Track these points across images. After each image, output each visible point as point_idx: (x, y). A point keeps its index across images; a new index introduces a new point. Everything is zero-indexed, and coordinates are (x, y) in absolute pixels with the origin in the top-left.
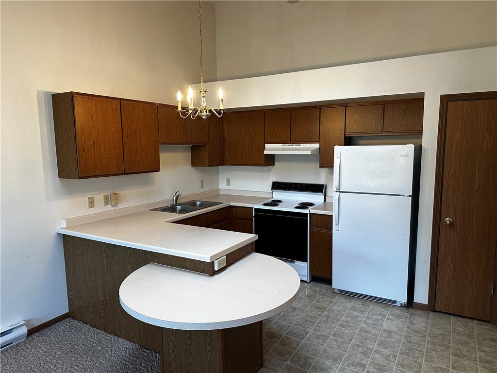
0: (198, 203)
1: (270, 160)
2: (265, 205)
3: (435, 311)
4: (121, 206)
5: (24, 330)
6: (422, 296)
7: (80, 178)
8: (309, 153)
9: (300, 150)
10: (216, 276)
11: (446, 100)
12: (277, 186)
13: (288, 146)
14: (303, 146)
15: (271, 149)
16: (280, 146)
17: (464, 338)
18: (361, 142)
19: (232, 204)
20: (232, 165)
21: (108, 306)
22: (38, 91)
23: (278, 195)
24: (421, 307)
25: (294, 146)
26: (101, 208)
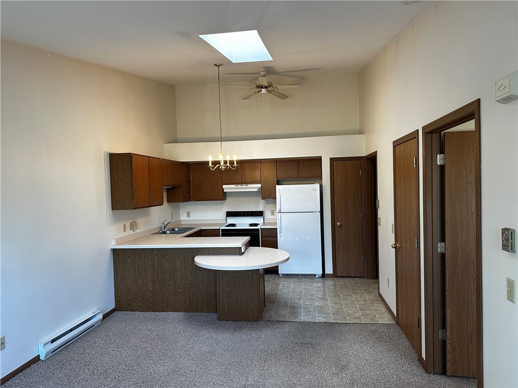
0: (176, 229)
1: (223, 196)
2: (227, 226)
3: (337, 277)
4: (137, 231)
5: (100, 316)
6: (329, 270)
7: (134, 209)
8: (256, 190)
9: (248, 188)
10: (243, 255)
11: (332, 160)
12: (230, 214)
13: (239, 186)
14: (250, 186)
15: (227, 188)
16: (234, 186)
17: (354, 284)
18: (284, 183)
19: (203, 228)
20: (196, 201)
21: (157, 293)
22: (104, 152)
23: (231, 220)
24: (329, 275)
25: (244, 186)
26: (129, 232)
